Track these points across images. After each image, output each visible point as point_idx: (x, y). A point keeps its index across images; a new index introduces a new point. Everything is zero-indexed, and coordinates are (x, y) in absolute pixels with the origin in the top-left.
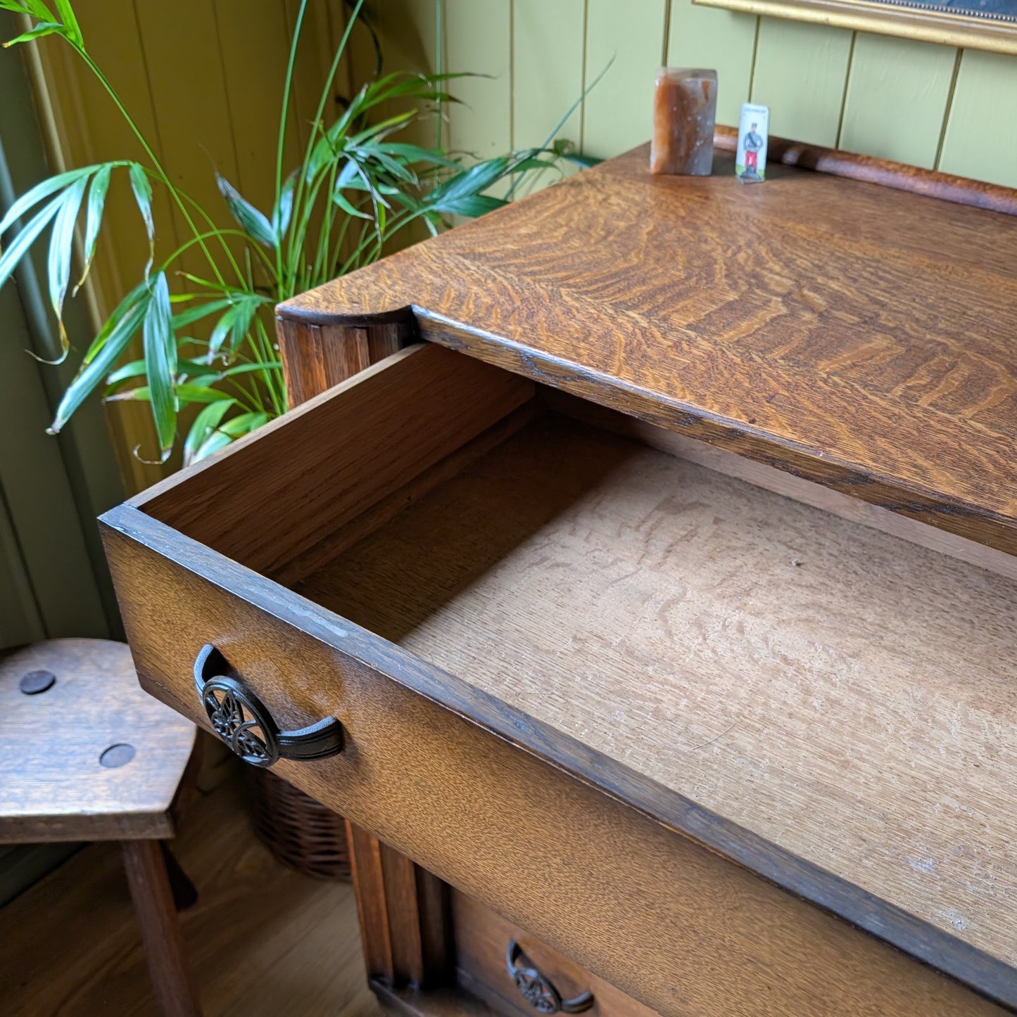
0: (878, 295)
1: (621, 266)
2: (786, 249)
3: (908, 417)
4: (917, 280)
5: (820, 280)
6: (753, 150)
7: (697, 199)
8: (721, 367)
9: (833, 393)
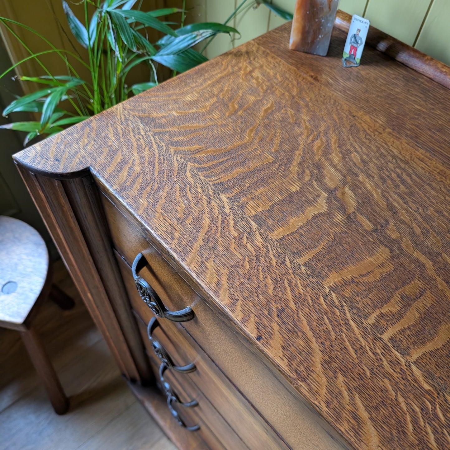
0: (395, 200)
1: (235, 144)
2: (349, 139)
3: (370, 352)
4: (428, 187)
5: (361, 177)
6: (355, 45)
7: (309, 79)
8: (260, 268)
9: (326, 313)
